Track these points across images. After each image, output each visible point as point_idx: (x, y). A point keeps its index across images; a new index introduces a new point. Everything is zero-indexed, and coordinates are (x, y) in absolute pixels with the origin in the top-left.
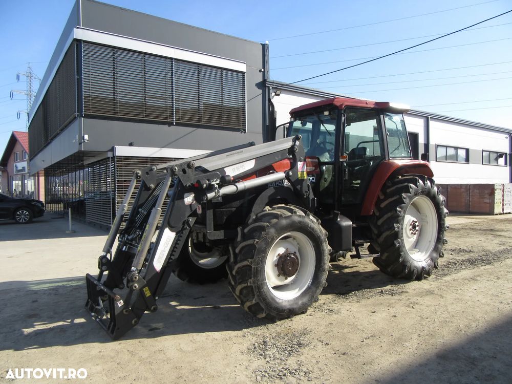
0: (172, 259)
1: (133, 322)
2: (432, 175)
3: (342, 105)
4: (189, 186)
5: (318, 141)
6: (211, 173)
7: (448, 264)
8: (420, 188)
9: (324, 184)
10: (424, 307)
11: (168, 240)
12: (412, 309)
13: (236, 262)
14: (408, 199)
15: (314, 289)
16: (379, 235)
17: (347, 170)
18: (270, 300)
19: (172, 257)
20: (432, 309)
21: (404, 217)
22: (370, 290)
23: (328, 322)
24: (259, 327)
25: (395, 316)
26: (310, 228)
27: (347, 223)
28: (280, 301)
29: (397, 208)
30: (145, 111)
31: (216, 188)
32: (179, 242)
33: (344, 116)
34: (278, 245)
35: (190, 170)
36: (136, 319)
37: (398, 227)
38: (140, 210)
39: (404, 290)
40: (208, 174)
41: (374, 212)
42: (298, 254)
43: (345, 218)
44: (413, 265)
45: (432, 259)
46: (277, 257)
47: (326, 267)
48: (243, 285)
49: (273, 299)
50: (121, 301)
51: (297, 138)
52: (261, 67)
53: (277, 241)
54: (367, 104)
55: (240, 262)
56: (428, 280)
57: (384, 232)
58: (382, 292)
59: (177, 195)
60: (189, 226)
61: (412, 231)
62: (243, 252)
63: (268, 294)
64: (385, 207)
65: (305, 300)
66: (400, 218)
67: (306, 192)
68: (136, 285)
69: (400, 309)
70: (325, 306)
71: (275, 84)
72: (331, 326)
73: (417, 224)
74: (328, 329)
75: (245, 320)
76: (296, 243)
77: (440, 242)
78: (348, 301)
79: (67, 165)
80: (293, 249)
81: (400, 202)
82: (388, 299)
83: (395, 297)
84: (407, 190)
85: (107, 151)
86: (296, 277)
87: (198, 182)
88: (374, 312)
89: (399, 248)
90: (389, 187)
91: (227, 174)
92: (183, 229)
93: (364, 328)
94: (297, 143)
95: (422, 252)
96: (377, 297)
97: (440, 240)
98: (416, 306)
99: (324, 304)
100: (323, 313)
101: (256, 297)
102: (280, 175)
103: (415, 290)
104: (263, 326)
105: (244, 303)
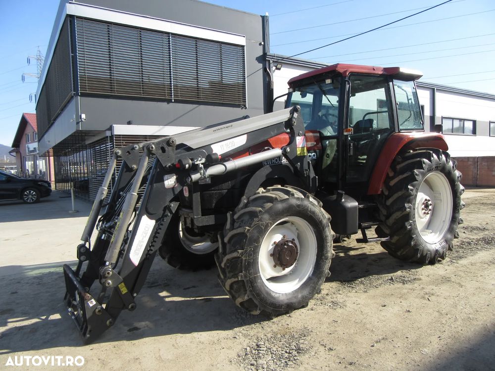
0: (152, 250)
1: (108, 322)
2: (447, 149)
3: (345, 72)
4: (170, 166)
5: (320, 114)
6: (195, 151)
7: (462, 244)
8: (434, 163)
9: (327, 161)
10: (441, 300)
11: (147, 229)
12: (428, 302)
13: (225, 253)
14: (421, 176)
15: (316, 280)
16: (388, 217)
17: (352, 144)
18: (266, 295)
19: (152, 248)
20: (451, 301)
21: (416, 196)
22: (379, 276)
23: (332, 319)
24: (253, 325)
25: (409, 311)
26: (311, 211)
27: (352, 204)
28: (277, 295)
29: (409, 187)
30: (143, 88)
31: (201, 168)
32: (159, 231)
33: (349, 84)
34: (274, 231)
35: (170, 148)
36: (111, 319)
37: (410, 208)
38: (121, 193)
39: (417, 277)
40: (192, 152)
41: (382, 191)
42: (297, 242)
43: (350, 198)
44: (426, 248)
45: (446, 241)
46: (272, 245)
47: (329, 255)
48: (233, 280)
49: (268, 293)
50: (93, 300)
51: (295, 110)
52: (261, 40)
53: (273, 227)
54: (374, 69)
55: (229, 254)
56: (442, 264)
57: (393, 213)
58: (392, 279)
59: (155, 178)
60: (171, 212)
61: (424, 211)
62: (232, 242)
63: (263, 288)
64: (394, 185)
65: (306, 292)
66: (411, 197)
67: (306, 170)
68: (110, 281)
69: (414, 301)
70: (329, 298)
71: (276, 58)
72: (336, 325)
73: (430, 203)
74: (332, 329)
75: (238, 316)
76: (295, 229)
77: (455, 221)
78: (354, 291)
79: (72, 145)
80: (291, 236)
81: (412, 179)
82: (399, 288)
83: (408, 286)
84: (420, 165)
85: (106, 130)
86: (295, 266)
87: (180, 161)
88: (384, 306)
89: (410, 230)
90: (399, 163)
91: (214, 152)
92: (164, 216)
93: (374, 326)
94: (296, 115)
95: (436, 233)
96: (387, 286)
97: (454, 220)
98: (432, 298)
99: (327, 295)
100: (326, 307)
101: (248, 292)
102: (277, 152)
103: (428, 276)
104: (257, 324)
105: (236, 299)
